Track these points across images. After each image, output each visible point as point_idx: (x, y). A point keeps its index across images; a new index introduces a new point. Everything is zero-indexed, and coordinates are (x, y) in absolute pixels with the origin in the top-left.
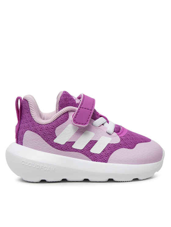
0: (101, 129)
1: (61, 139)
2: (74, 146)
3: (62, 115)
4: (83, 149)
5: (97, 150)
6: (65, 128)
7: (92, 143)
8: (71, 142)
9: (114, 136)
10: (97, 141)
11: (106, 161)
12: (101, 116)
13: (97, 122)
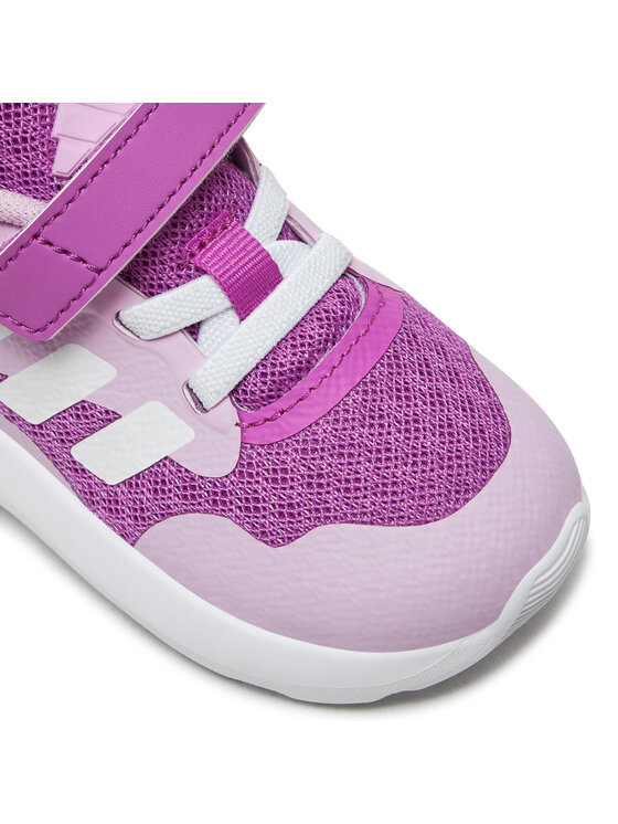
0: (163, 358)
4: (40, 426)
5: (104, 460)
7: (88, 417)
10: (118, 415)
11: (130, 537)
12: (201, 271)
13: (149, 313)
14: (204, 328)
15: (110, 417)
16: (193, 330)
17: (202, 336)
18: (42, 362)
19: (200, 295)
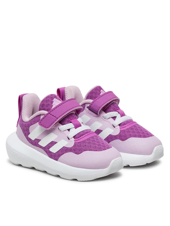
0: (64, 134)
1: (33, 136)
2: (40, 143)
3: (36, 117)
4: (45, 147)
5: (54, 149)
6: (35, 128)
7: (53, 143)
8: (38, 140)
9: (71, 141)
10: (57, 142)
11: (57, 160)
12: (71, 122)
13: (63, 127)
14: (70, 130)
15: (56, 143)
16: (69, 130)
17: (70, 131)
18: (47, 136)
19: (70, 125)
